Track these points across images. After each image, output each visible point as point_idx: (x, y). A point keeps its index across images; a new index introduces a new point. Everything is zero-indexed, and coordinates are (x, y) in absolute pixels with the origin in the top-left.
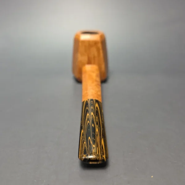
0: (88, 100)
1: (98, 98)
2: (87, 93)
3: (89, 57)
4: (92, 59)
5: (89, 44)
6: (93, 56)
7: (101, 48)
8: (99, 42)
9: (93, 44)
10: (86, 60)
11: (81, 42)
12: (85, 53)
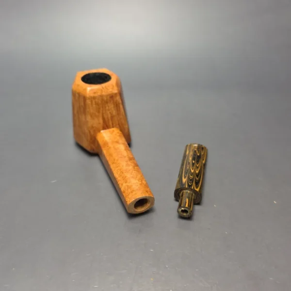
3: (104, 119)
4: (108, 120)
5: (102, 100)
6: (109, 116)
7: (120, 102)
8: (116, 94)
9: (108, 97)
10: (99, 123)
11: (89, 98)
12: (97, 114)
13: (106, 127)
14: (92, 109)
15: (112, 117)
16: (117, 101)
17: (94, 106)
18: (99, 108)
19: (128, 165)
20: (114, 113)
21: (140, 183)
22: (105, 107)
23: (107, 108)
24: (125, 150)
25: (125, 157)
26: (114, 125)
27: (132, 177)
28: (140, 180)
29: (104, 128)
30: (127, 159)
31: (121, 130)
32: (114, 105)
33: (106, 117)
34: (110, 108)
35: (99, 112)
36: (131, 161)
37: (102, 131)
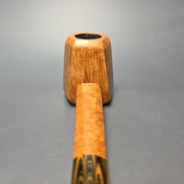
0: (83, 158)
1: (100, 151)
2: (82, 140)
3: (86, 72)
4: (90, 74)
5: (87, 53)
6: (92, 70)
7: (104, 58)
8: (101, 50)
9: (93, 52)
10: (82, 76)
11: (75, 50)
12: (80, 66)
13: (87, 80)
14: (76, 60)
15: (94, 72)
16: (100, 57)
17: (78, 58)
18: (83, 61)
19: (91, 117)
20: (97, 68)
21: (97, 138)
22: (89, 61)
23: (90, 62)
24: (96, 103)
25: (92, 109)
26: (95, 80)
27: (90, 130)
28: (97, 136)
29: (85, 82)
30: (94, 111)
31: (101, 87)
32: (97, 60)
33: (88, 70)
34: (93, 62)
35: (82, 65)
36: (97, 115)
37: (83, 84)
